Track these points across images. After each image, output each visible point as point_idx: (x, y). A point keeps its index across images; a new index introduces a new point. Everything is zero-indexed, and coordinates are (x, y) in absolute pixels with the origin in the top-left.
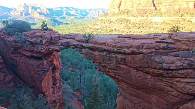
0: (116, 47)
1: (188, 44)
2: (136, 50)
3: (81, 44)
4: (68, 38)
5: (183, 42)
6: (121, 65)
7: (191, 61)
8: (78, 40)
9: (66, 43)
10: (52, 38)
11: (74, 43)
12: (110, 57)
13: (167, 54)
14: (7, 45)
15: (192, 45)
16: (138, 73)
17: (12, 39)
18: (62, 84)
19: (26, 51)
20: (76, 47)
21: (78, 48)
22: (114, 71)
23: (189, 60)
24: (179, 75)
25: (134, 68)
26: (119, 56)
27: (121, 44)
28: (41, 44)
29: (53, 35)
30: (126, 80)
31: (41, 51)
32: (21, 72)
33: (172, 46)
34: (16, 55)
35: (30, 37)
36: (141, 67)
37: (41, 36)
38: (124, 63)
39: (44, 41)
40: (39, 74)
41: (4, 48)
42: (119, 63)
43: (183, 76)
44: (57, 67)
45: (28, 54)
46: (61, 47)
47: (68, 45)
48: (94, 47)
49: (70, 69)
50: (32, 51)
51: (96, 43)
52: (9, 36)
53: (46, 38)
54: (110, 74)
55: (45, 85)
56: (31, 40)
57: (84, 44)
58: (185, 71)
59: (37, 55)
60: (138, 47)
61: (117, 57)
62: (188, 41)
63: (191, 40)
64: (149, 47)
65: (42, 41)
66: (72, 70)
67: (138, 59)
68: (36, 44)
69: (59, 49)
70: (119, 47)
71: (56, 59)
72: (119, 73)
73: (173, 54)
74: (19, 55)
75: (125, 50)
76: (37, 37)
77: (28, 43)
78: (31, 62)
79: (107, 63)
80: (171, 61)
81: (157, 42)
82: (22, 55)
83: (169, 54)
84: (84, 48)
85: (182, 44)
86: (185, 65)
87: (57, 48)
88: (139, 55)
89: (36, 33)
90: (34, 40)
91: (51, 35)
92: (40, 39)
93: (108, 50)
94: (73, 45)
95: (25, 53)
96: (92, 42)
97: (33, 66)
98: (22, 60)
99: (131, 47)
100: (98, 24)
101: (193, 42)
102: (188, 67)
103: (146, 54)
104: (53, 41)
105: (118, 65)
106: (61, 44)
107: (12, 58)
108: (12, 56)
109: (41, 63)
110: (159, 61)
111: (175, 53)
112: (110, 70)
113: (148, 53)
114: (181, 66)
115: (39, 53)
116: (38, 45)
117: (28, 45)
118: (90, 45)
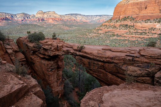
0: (98, 57)
1: (149, 58)
2: (111, 60)
3: (76, 52)
4: (68, 47)
5: (146, 57)
6: (101, 70)
7: (148, 71)
8: (74, 49)
9: (66, 50)
10: (58, 47)
11: (71, 51)
12: (94, 63)
13: (132, 65)
14: (29, 49)
15: (152, 60)
16: (112, 76)
17: (32, 45)
18: (64, 80)
19: (41, 54)
20: (72, 54)
21: (74, 55)
22: (97, 74)
23: (147, 71)
24: (139, 80)
25: (110, 73)
26: (100, 63)
27: (101, 55)
28: (50, 50)
29: (59, 44)
30: (105, 81)
31: (50, 55)
32: (37, 68)
33: (137, 59)
34: (34, 56)
35: (44, 45)
36: (114, 72)
37: (51, 45)
38: (103, 68)
39: (53, 48)
40: (48, 70)
41: (26, 51)
42: (100, 68)
43: (142, 81)
44: (60, 67)
45: (42, 56)
46: (63, 53)
47: (68, 52)
48: (83, 55)
49: (73, 69)
50: (44, 55)
51: (85, 53)
52: (30, 43)
53: (54, 46)
54: (94, 75)
55: (51, 79)
56: (44, 47)
57: (78, 53)
58: (143, 78)
59: (47, 57)
60: (112, 58)
61: (98, 64)
62: (150, 56)
63: (152, 56)
64: (119, 59)
65: (51, 48)
66: (75, 69)
67: (111, 67)
68: (48, 50)
69: (62, 55)
70: (100, 57)
71: (60, 61)
72: (100, 75)
73: (137, 65)
74: (36, 56)
75: (103, 59)
76: (48, 45)
77: (42, 49)
78: (43, 62)
79: (92, 67)
80: (134, 70)
81: (126, 55)
82: (38, 56)
83: (134, 65)
84: (77, 55)
85: (145, 58)
86: (143, 74)
87: (61, 54)
88: (112, 64)
89: (48, 42)
90: (46, 47)
91: (58, 44)
92: (50, 46)
93: (93, 58)
94: (71, 53)
95: (40, 55)
96: (83, 52)
97: (44, 64)
98: (38, 60)
99: (108, 58)
100: (102, 29)
101: (154, 57)
102: (146, 75)
103: (116, 64)
104: (58, 49)
105: (99, 70)
106: (63, 51)
107: (31, 58)
108: (31, 56)
109: (50, 63)
110: (125, 69)
111: (138, 64)
112: (94, 73)
113: (118, 63)
114: (140, 74)
115: (49, 56)
116: (48, 51)
117: (42, 50)
118: (81, 54)
